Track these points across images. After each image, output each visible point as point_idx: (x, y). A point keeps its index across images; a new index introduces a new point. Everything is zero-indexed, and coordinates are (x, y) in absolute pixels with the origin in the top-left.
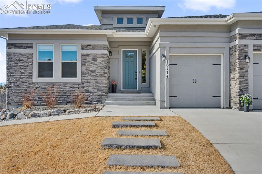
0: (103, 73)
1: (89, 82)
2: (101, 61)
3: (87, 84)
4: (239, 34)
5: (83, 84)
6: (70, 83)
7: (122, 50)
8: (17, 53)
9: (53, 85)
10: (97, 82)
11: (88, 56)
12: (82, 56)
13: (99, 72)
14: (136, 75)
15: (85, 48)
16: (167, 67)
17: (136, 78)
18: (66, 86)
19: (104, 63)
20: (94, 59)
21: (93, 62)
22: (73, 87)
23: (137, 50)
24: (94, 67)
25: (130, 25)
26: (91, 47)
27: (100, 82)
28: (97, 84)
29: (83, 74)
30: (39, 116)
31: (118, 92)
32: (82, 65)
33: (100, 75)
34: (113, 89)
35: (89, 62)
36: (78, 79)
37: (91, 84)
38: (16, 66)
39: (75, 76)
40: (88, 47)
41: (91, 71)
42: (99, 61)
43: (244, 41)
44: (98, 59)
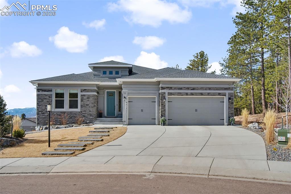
0: (93, 106)
1: (85, 111)
2: (92, 99)
3: (84, 112)
4: (161, 87)
5: (82, 112)
6: (74, 112)
7: (106, 91)
8: (43, 94)
9: (64, 113)
10: (90, 111)
11: (85, 96)
12: (81, 96)
13: (91, 105)
14: (115, 106)
15: (83, 91)
16: (126, 103)
17: (115, 109)
18: (72, 114)
19: (94, 100)
20: (88, 98)
21: (88, 99)
22: (76, 114)
23: (115, 91)
24: (88, 103)
25: (111, 76)
26: (86, 91)
27: (91, 111)
28: (90, 113)
29: (82, 106)
30: (60, 128)
31: (103, 118)
32: (81, 101)
33: (92, 107)
34: (100, 115)
35: (85, 99)
36: (78, 110)
37: (86, 112)
38: (42, 102)
39: (77, 108)
40: (85, 91)
41: (87, 105)
42: (91, 99)
43: (163, 91)
44: (90, 98)
